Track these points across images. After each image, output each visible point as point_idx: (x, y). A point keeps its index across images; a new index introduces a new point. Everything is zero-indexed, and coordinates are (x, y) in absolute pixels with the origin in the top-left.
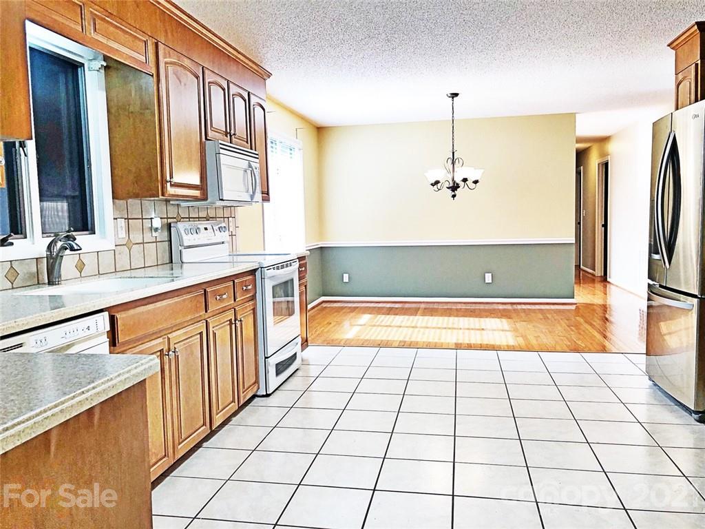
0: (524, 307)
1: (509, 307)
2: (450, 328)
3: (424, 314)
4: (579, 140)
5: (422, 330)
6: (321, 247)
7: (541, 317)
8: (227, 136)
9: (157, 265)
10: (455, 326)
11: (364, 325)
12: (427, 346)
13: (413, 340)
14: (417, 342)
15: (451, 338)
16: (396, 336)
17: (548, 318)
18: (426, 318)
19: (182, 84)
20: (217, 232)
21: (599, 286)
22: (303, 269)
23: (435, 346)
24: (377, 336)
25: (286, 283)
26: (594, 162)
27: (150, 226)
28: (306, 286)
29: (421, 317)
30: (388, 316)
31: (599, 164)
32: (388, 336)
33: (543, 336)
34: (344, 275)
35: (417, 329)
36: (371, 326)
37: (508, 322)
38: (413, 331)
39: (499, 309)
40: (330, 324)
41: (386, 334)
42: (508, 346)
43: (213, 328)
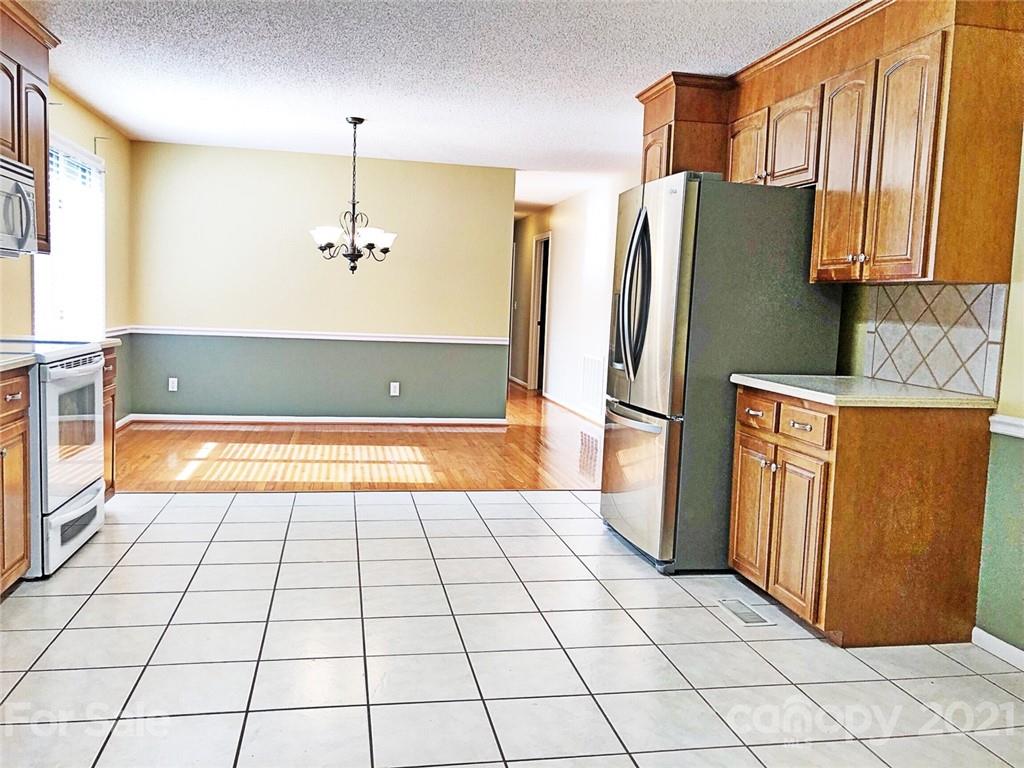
0: (442, 430)
1: (421, 430)
2: (341, 462)
3: (301, 442)
5: (300, 465)
6: (131, 334)
7: (466, 444)
10: (350, 458)
12: (310, 488)
13: (287, 479)
14: (295, 483)
15: (344, 475)
16: (260, 474)
17: (474, 445)
18: (305, 447)
21: (531, 403)
22: (111, 368)
23: (322, 488)
24: (230, 475)
25: (81, 390)
26: (531, 238)
28: (113, 396)
29: (297, 446)
30: (245, 445)
31: (537, 242)
32: (247, 476)
33: (470, 470)
34: (171, 380)
35: (292, 464)
36: (218, 460)
37: (422, 451)
38: (286, 468)
39: (408, 433)
40: (148, 457)
41: (245, 473)
42: (425, 484)
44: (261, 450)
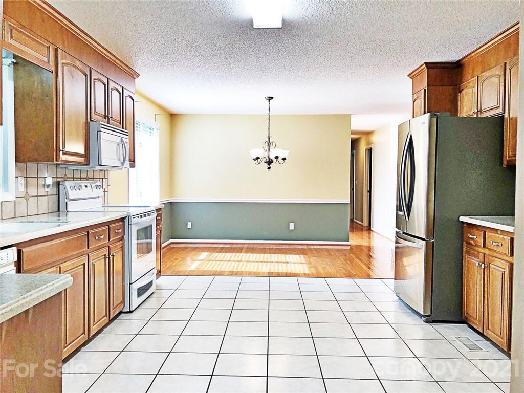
0: (315, 247)
1: (305, 247)
2: (265, 262)
3: (246, 252)
4: (353, 133)
5: (245, 263)
6: (171, 202)
7: (328, 254)
8: (105, 119)
9: (48, 213)
10: (269, 260)
11: (203, 260)
12: (248, 274)
13: (239, 270)
14: (242, 272)
15: (265, 269)
16: (227, 267)
17: (332, 255)
18: (248, 254)
19: (75, 79)
21: (365, 233)
22: (160, 218)
23: (255, 275)
24: (213, 268)
25: (146, 228)
26: (363, 148)
27: (44, 183)
28: (161, 231)
29: (245, 254)
30: (221, 253)
31: (366, 150)
32: (221, 268)
33: (327, 267)
34: (188, 223)
35: (241, 263)
36: (208, 261)
37: (304, 257)
38: (239, 264)
39: (298, 248)
40: (177, 259)
41: (219, 267)
42: (304, 274)
43: (93, 260)
44: (228, 256)
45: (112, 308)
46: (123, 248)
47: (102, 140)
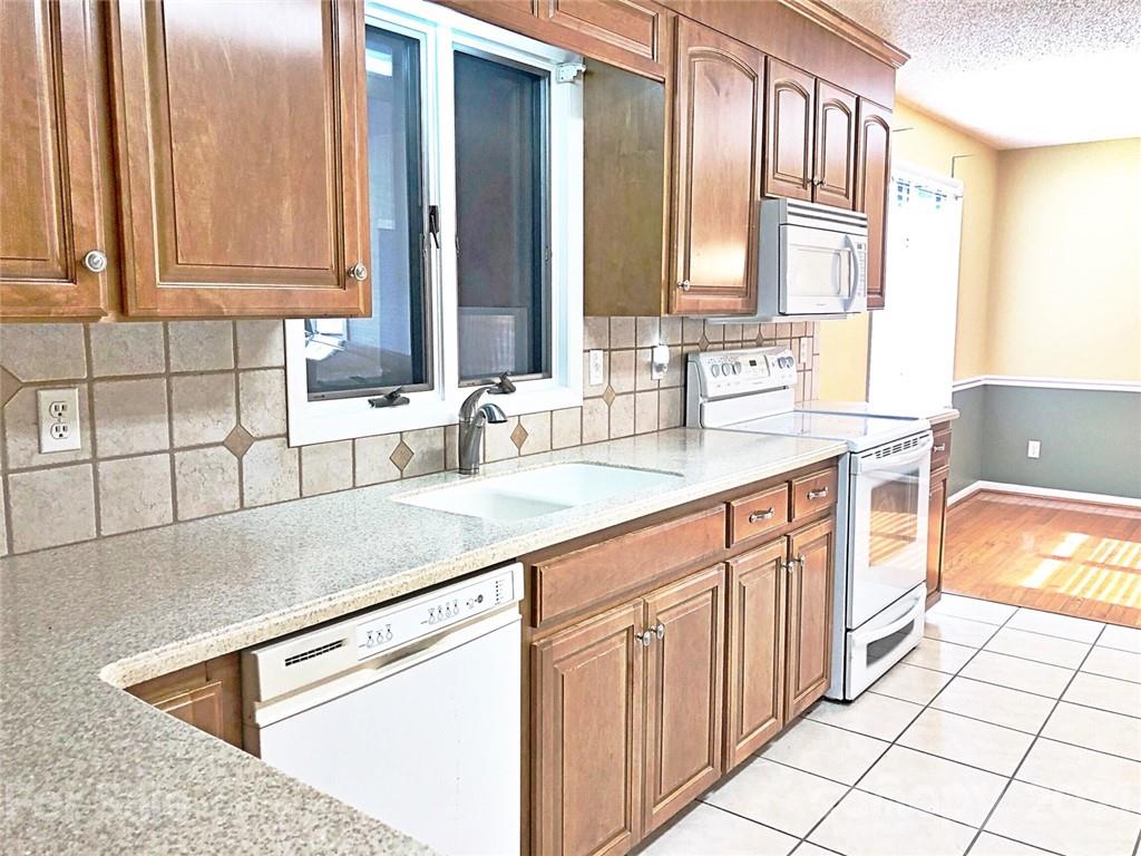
6: (985, 385)
8: (805, 187)
9: (658, 431)
11: (1069, 559)
19: (722, 94)
20: (775, 369)
22: (943, 448)
27: (650, 359)
28: (944, 481)
32: (1125, 598)
34: (1031, 444)
36: (1085, 563)
40: (993, 545)
41: (1122, 592)
43: (741, 576)
45: (792, 695)
46: (830, 538)
47: (789, 247)
